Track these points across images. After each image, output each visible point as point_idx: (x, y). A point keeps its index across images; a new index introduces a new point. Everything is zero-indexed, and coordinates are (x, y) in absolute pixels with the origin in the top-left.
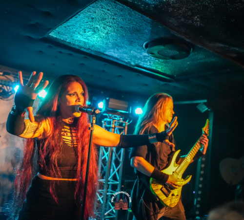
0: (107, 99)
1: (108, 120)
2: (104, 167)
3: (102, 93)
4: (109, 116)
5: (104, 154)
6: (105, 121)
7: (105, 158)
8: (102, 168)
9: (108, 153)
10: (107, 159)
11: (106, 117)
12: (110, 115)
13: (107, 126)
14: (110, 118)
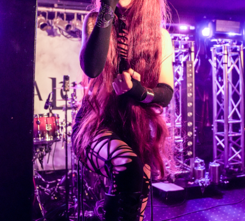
0: (214, 21)
1: (218, 46)
2: (221, 105)
3: (205, 17)
4: (219, 42)
5: (218, 89)
6: (214, 49)
7: (221, 93)
8: (218, 107)
9: (223, 86)
10: (223, 93)
11: (215, 43)
12: (220, 40)
13: (218, 54)
14: (220, 44)
